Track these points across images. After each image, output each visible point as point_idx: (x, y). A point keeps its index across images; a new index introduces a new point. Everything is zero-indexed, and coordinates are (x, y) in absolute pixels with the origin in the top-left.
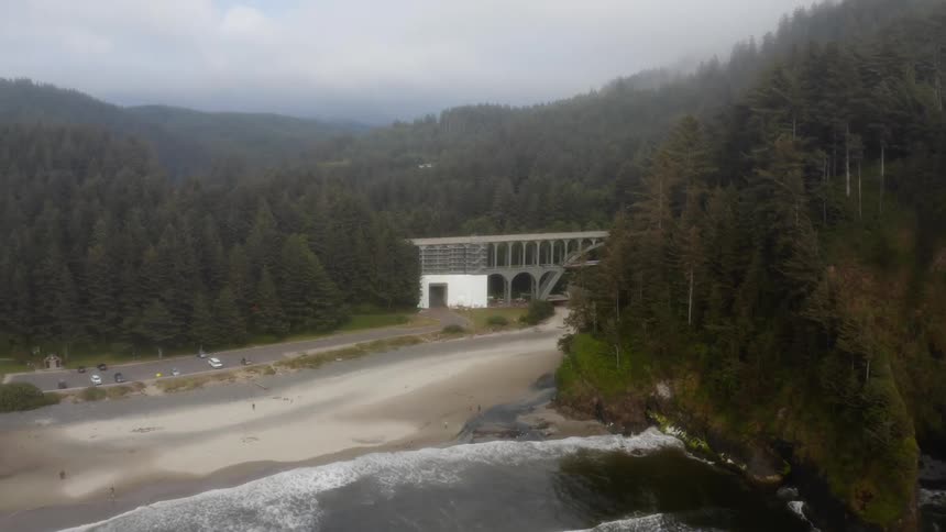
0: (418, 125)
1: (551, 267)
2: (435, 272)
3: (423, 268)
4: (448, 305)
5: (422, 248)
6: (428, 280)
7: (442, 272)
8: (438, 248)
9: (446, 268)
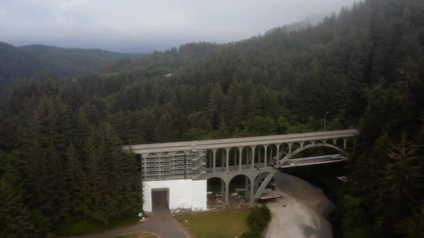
0: (167, 52)
1: (265, 168)
2: (157, 178)
3: (146, 175)
4: (170, 207)
5: (144, 156)
6: (149, 186)
7: (164, 178)
8: (159, 156)
9: (167, 175)
